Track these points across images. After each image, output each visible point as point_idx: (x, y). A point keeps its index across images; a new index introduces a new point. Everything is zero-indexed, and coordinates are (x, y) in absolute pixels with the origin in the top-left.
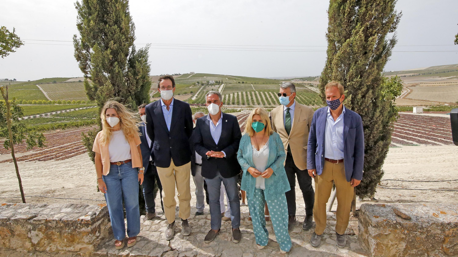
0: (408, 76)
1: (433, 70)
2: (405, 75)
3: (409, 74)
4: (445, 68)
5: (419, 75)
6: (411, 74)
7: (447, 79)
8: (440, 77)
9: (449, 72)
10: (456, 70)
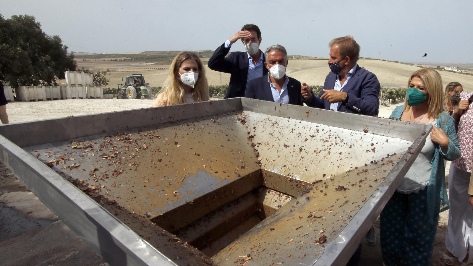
0: (119, 60)
1: (146, 55)
2: (116, 59)
3: (120, 59)
4: (157, 54)
5: (131, 59)
6: (123, 59)
7: (151, 64)
8: (146, 63)
9: (159, 58)
10: (166, 57)
